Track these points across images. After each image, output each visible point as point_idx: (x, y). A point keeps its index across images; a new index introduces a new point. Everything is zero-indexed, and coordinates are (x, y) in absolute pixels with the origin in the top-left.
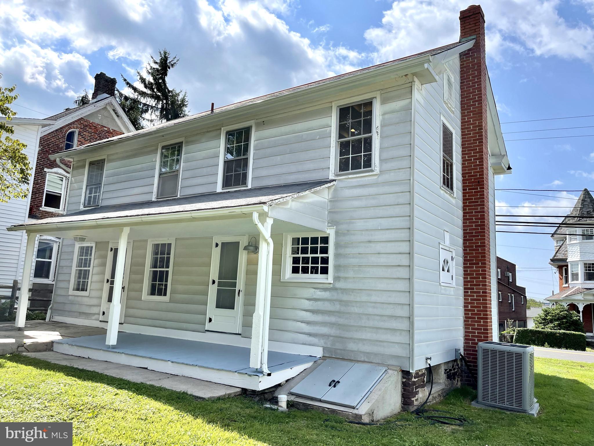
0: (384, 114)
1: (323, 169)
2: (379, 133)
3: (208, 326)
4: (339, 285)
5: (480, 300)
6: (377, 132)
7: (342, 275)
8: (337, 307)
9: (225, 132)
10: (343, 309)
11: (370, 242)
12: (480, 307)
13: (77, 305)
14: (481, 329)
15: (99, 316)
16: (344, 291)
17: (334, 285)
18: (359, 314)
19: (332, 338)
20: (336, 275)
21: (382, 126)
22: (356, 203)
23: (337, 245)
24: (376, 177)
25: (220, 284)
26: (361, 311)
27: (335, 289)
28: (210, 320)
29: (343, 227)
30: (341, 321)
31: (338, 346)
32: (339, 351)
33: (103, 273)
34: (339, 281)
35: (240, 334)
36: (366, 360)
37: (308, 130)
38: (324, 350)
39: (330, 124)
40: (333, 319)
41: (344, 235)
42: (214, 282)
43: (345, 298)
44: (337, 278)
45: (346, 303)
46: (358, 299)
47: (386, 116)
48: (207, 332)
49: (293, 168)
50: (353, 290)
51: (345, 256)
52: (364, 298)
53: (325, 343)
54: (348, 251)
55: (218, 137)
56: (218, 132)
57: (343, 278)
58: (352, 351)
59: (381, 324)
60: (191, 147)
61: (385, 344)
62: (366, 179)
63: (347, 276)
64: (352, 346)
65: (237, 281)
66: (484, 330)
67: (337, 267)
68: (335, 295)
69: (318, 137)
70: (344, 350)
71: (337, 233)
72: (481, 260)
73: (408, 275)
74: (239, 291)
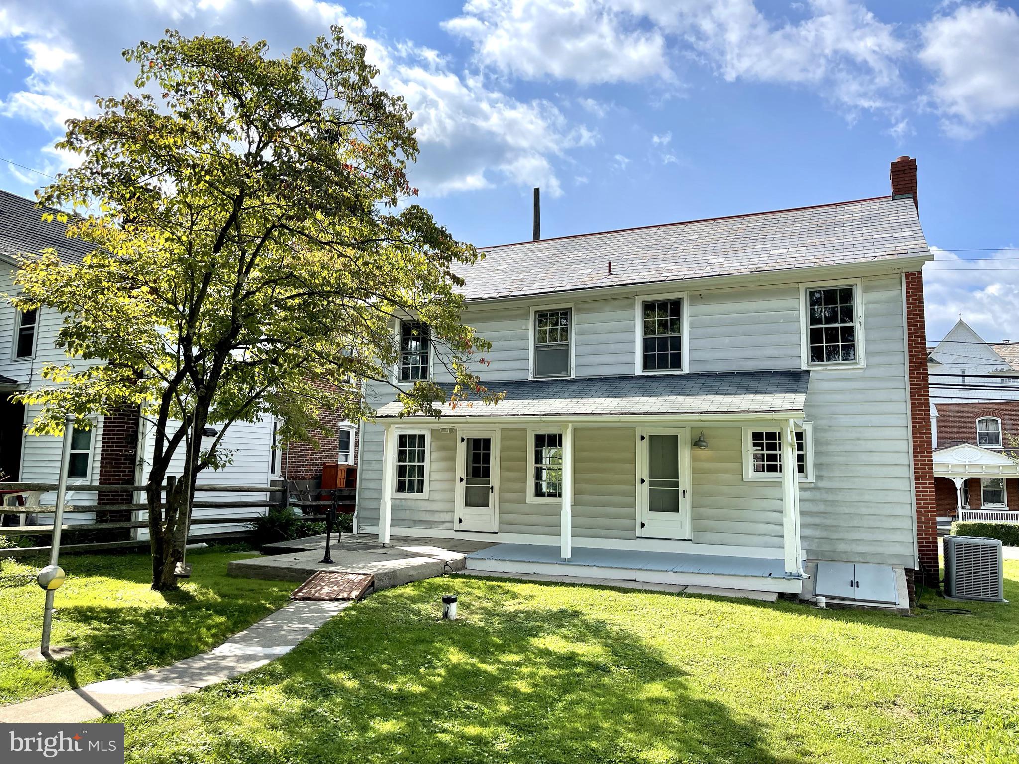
0: (868, 304)
1: (791, 357)
2: (863, 323)
3: (639, 532)
4: (821, 484)
5: (927, 492)
6: (860, 322)
7: (825, 473)
8: (821, 508)
9: (641, 302)
10: (830, 509)
11: (858, 439)
12: (927, 500)
13: (408, 512)
14: (929, 523)
15: (452, 524)
16: (829, 490)
17: (815, 485)
18: (850, 514)
19: (817, 540)
20: (818, 473)
21: (866, 316)
22: (838, 397)
23: (816, 442)
24: (861, 371)
25: (651, 484)
26: (852, 511)
27: (816, 489)
28: (643, 525)
29: (823, 423)
30: (828, 522)
31: (826, 547)
32: (827, 553)
33: (453, 469)
34: (822, 480)
35: (691, 540)
36: (861, 560)
37: (767, 311)
38: (807, 552)
39: (797, 307)
40: (817, 520)
41: (825, 431)
42: (643, 481)
43: (831, 497)
44: (819, 478)
45: (834, 503)
46: (848, 499)
47: (870, 306)
48: (638, 539)
49: (749, 353)
50: (841, 490)
51: (827, 454)
52: (855, 498)
53: (809, 545)
54: (831, 448)
55: (632, 307)
56: (631, 301)
57: (826, 477)
58: (845, 552)
59: (878, 524)
60: (585, 316)
61: (884, 543)
62: (849, 372)
63: (832, 475)
64: (842, 547)
65: (679, 480)
66: (932, 523)
67: (818, 466)
68: (818, 495)
69: (782, 321)
70: (834, 551)
71: (815, 429)
72: (926, 449)
73: (908, 473)
74: (684, 491)
